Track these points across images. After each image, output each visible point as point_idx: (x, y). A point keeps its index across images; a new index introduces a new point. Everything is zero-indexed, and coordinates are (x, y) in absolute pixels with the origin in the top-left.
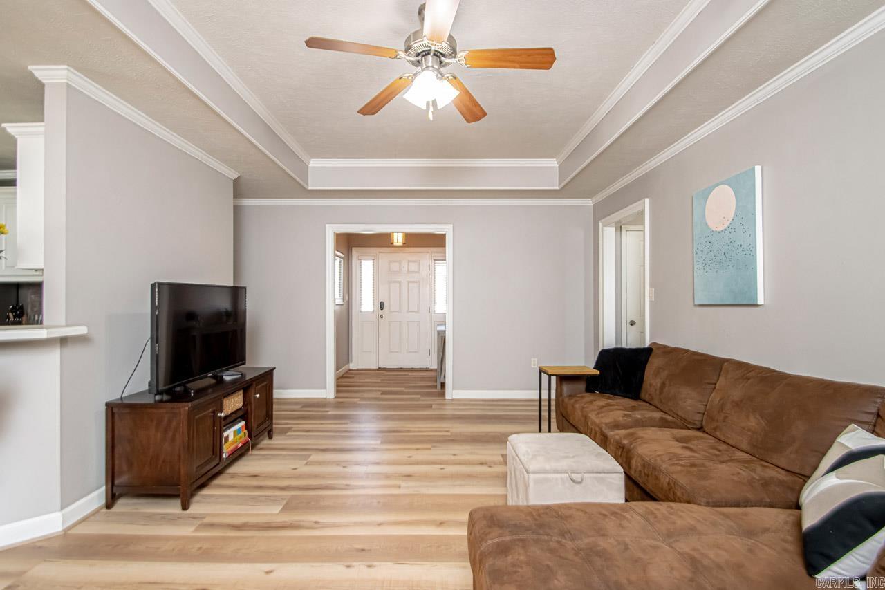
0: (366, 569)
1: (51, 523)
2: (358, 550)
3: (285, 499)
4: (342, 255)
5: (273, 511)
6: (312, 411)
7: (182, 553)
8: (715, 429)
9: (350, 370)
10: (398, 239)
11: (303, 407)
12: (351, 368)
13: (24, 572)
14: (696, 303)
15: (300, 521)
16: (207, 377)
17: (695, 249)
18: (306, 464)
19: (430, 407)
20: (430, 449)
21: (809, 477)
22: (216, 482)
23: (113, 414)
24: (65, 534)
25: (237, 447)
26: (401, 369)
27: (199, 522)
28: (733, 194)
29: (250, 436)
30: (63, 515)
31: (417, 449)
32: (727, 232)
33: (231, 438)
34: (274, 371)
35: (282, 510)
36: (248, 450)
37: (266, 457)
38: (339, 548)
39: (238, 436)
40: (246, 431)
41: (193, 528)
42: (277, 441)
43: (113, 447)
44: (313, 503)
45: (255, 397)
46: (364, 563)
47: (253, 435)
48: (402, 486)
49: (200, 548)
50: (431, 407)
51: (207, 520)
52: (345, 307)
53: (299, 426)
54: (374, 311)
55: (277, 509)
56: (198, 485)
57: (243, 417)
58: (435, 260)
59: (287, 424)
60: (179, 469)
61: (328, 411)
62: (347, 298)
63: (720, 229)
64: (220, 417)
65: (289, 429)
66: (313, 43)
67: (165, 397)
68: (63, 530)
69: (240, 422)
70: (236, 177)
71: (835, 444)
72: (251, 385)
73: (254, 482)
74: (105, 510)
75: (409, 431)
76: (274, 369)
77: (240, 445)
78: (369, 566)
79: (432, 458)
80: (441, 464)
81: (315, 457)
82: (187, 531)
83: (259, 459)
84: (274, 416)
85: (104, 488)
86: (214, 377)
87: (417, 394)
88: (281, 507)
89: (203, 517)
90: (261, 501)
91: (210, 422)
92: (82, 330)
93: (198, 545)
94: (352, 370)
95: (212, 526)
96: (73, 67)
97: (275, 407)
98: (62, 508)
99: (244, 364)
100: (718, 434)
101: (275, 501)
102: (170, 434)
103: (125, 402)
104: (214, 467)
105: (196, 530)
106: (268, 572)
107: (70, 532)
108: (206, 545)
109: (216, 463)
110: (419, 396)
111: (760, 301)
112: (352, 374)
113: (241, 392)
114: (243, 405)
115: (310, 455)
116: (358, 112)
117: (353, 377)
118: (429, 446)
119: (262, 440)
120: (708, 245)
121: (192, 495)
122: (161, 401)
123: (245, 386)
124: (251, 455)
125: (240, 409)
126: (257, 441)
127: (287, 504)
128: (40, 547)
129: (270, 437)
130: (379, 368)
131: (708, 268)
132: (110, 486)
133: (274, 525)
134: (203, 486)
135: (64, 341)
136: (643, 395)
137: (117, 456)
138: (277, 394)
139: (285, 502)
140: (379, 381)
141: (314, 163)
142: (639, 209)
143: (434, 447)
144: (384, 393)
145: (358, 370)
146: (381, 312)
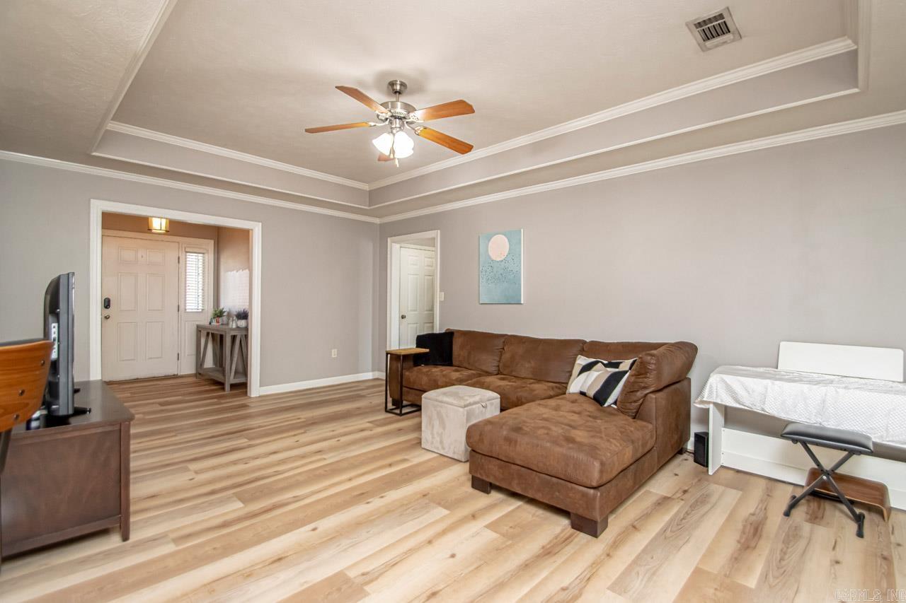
8: (512, 371)
10: (158, 224)
14: (481, 302)
17: (481, 269)
21: (567, 383)
28: (507, 240)
32: (503, 263)
58: (187, 252)
63: (498, 259)
71: (576, 365)
75: (260, 427)
78: (382, 497)
100: (514, 374)
111: (522, 302)
120: (490, 268)
131: (489, 282)
136: (454, 363)
142: (433, 236)
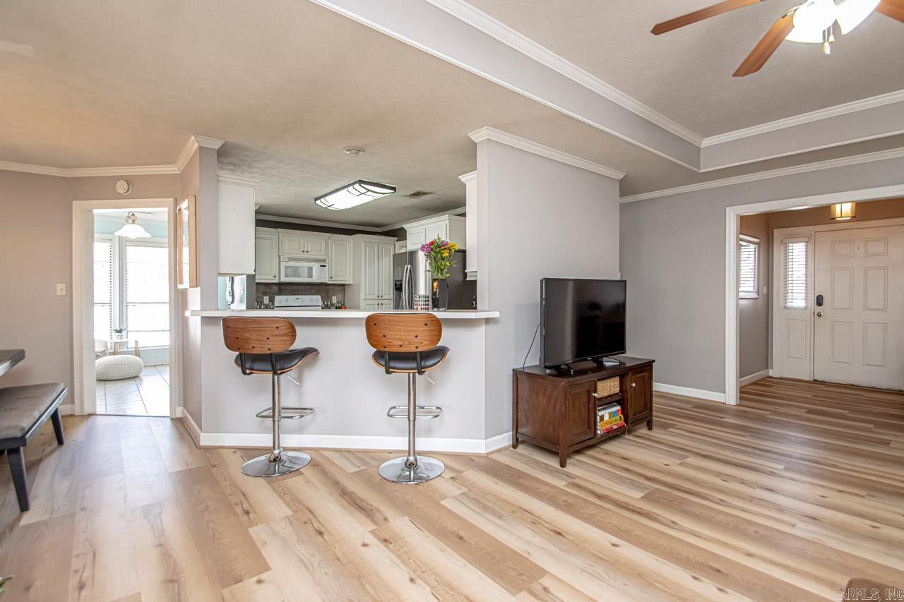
0: (716, 591)
1: (479, 446)
2: (712, 568)
3: (648, 489)
4: (757, 240)
5: (634, 495)
6: (703, 413)
7: (551, 498)
9: (769, 377)
10: (844, 211)
11: (693, 407)
12: (771, 374)
13: (461, 472)
15: (656, 514)
16: (586, 360)
18: (680, 464)
19: (886, 443)
20: (863, 497)
22: (591, 452)
23: (517, 378)
24: (486, 456)
25: (612, 428)
26: (851, 387)
27: (570, 480)
29: (626, 421)
30: (486, 443)
31: (840, 491)
33: (606, 418)
34: (654, 364)
35: (643, 497)
36: (624, 433)
37: (640, 446)
38: (691, 557)
39: (614, 419)
40: (622, 416)
41: (565, 483)
42: (656, 433)
43: (517, 404)
44: (676, 503)
45: (632, 386)
46: (716, 584)
47: (630, 422)
48: (797, 526)
49: (566, 501)
50: (888, 444)
51: (577, 481)
52: (761, 302)
53: (685, 425)
54: (806, 307)
55: (638, 495)
56: (575, 450)
57: (619, 402)
59: (671, 420)
60: (559, 433)
61: (723, 418)
62: (765, 290)
64: (595, 397)
65: (673, 426)
66: (658, 30)
67: (553, 372)
68: (486, 454)
69: (616, 406)
70: (622, 176)
72: (627, 373)
73: (624, 464)
74: (512, 449)
76: (654, 361)
77: (615, 427)
78: (721, 590)
79: (863, 509)
80: (875, 521)
81: (692, 460)
82: (560, 484)
83: (634, 446)
84: (653, 408)
85: (511, 433)
86: (594, 360)
87: (869, 422)
88: (642, 495)
89: (574, 477)
90: (625, 482)
91: (584, 398)
92: (496, 314)
93: (565, 498)
94: (773, 378)
95: (579, 487)
96: (490, 126)
97: (654, 399)
98: (486, 438)
99: (624, 353)
101: (638, 487)
102: (552, 402)
103: (526, 371)
104: (588, 439)
105: (565, 486)
106: (614, 545)
107: (490, 456)
108: (570, 500)
109: (590, 436)
110: (872, 426)
112: (770, 382)
113: (618, 378)
114: (620, 392)
115: (687, 457)
116: (733, 76)
117: (770, 386)
118: (864, 493)
119: (640, 428)
121: (569, 456)
122: (550, 375)
123: (622, 373)
124: (626, 439)
125: (617, 394)
126: (634, 428)
127: (649, 493)
128: (473, 460)
129: (650, 428)
130: (814, 380)
132: (515, 431)
133: (630, 507)
134: (578, 452)
135: (488, 321)
137: (519, 410)
138: (658, 387)
139: (647, 492)
140: (809, 396)
141: (706, 142)
143: (869, 495)
144: (810, 411)
145: (781, 378)
146: (818, 309)
